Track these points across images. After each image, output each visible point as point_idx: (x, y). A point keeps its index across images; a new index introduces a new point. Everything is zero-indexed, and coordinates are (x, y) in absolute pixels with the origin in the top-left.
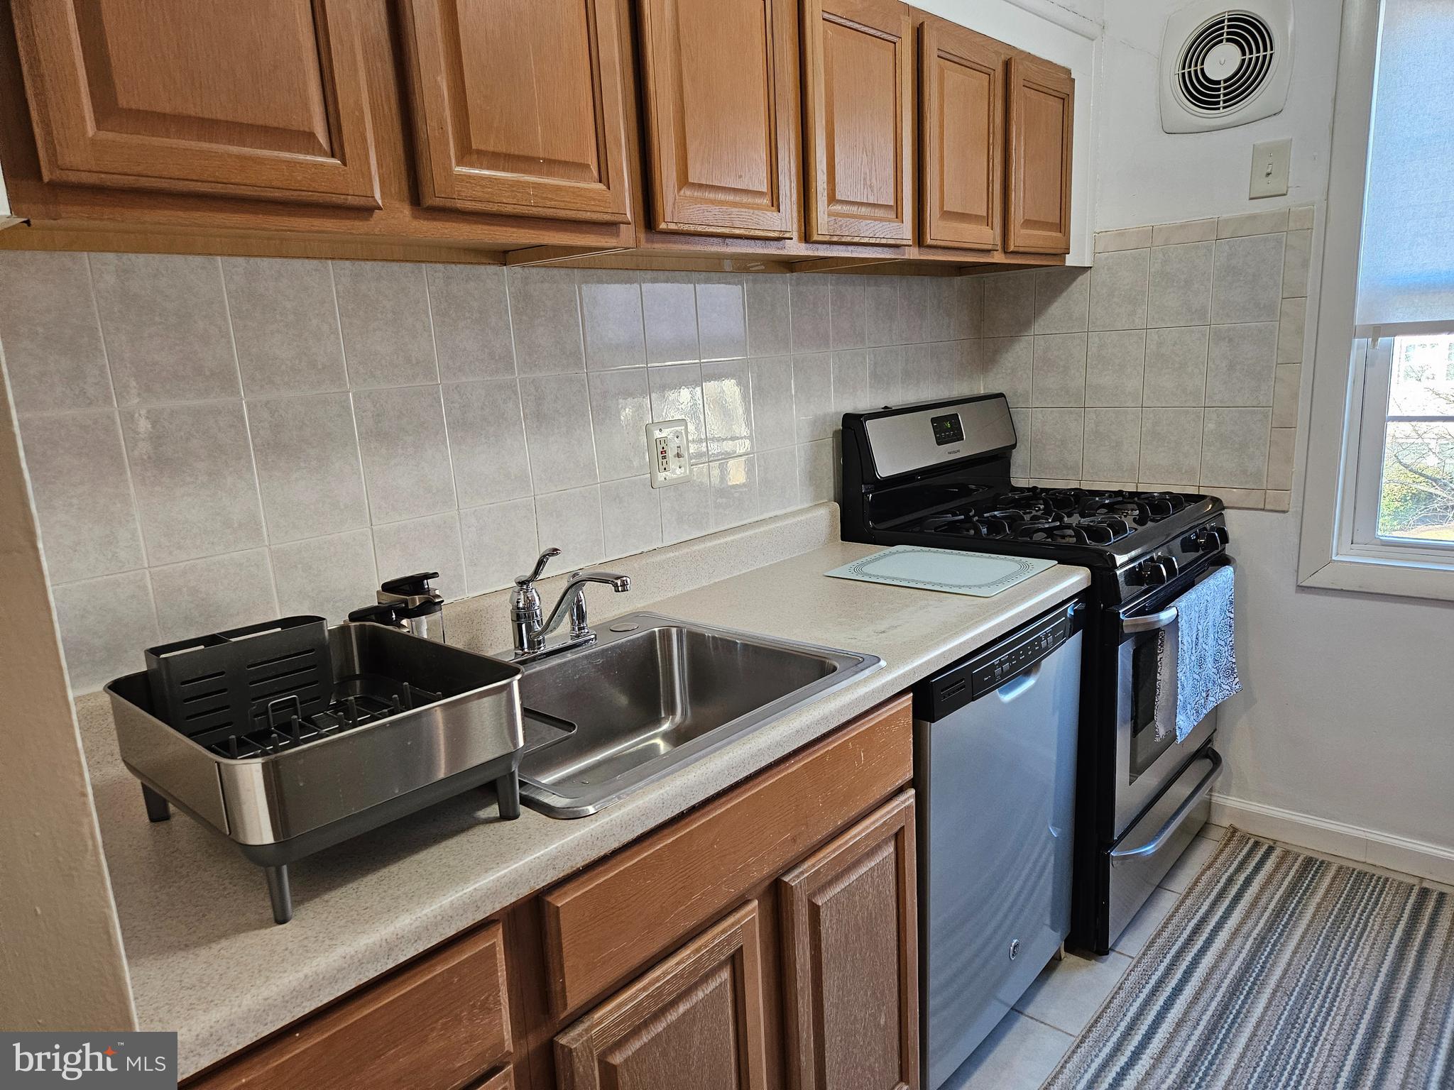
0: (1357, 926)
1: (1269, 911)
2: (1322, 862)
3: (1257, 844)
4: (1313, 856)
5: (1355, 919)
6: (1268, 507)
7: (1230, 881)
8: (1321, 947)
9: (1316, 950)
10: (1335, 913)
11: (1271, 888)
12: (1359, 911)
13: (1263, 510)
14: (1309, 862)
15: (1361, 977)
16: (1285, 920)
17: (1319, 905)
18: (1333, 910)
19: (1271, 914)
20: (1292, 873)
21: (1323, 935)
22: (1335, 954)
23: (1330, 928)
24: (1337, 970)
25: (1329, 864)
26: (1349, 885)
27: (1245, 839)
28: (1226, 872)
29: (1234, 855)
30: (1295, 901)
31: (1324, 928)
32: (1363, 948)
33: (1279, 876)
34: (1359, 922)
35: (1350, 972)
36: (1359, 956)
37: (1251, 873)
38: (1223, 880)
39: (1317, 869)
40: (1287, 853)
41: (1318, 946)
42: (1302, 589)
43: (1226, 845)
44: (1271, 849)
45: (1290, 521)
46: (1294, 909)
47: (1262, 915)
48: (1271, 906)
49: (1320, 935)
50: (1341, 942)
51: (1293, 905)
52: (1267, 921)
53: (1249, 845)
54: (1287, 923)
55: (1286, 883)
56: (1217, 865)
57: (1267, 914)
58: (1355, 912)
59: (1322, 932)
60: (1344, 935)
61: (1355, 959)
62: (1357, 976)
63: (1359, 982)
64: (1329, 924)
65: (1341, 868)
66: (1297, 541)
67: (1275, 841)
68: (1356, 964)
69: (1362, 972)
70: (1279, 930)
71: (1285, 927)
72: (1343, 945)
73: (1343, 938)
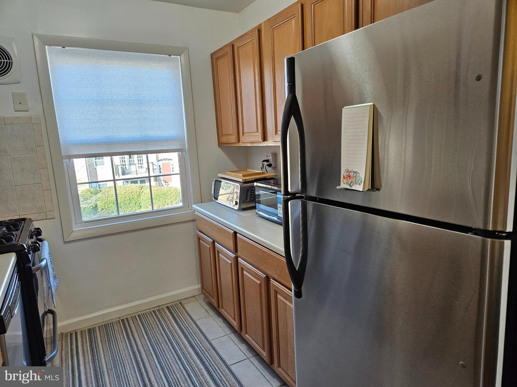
0: (114, 339)
1: (89, 351)
2: (93, 328)
3: (71, 334)
4: (89, 328)
5: (113, 338)
6: (48, 218)
7: (72, 350)
8: (110, 351)
9: (109, 353)
10: (106, 340)
11: (85, 344)
12: (112, 335)
13: (46, 219)
14: (89, 330)
15: (125, 352)
16: (95, 350)
17: (101, 340)
18: (105, 339)
19: (90, 352)
20: (87, 337)
21: (108, 348)
22: (115, 350)
23: (108, 344)
24: (118, 354)
25: (95, 327)
26: (104, 330)
27: (66, 335)
28: (68, 348)
29: (66, 341)
30: (94, 344)
31: (107, 346)
32: (120, 344)
33: (84, 340)
34: (114, 338)
35: (121, 352)
36: (121, 347)
37: (76, 344)
38: (69, 351)
39: (93, 331)
40: (81, 332)
41: (109, 351)
42: (65, 242)
43: (62, 341)
44: (76, 333)
45: (57, 221)
46: (95, 346)
47: (88, 354)
48: (89, 349)
49: (107, 348)
50: (113, 346)
51: (94, 345)
52: (91, 354)
53: (69, 336)
54: (97, 351)
55: (88, 340)
56: (64, 348)
57: (89, 352)
58: (111, 336)
59: (107, 347)
60: (113, 344)
61: (120, 348)
62: (124, 352)
63: (125, 353)
64: (107, 344)
65: (99, 327)
66: (61, 227)
67: (75, 330)
68: (121, 349)
69: (124, 350)
70: (96, 354)
71: (97, 352)
72: (115, 347)
73: (113, 345)
